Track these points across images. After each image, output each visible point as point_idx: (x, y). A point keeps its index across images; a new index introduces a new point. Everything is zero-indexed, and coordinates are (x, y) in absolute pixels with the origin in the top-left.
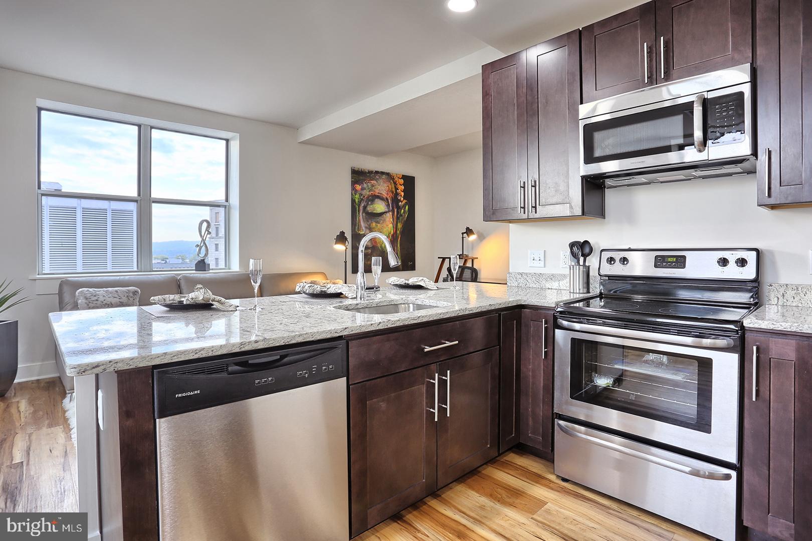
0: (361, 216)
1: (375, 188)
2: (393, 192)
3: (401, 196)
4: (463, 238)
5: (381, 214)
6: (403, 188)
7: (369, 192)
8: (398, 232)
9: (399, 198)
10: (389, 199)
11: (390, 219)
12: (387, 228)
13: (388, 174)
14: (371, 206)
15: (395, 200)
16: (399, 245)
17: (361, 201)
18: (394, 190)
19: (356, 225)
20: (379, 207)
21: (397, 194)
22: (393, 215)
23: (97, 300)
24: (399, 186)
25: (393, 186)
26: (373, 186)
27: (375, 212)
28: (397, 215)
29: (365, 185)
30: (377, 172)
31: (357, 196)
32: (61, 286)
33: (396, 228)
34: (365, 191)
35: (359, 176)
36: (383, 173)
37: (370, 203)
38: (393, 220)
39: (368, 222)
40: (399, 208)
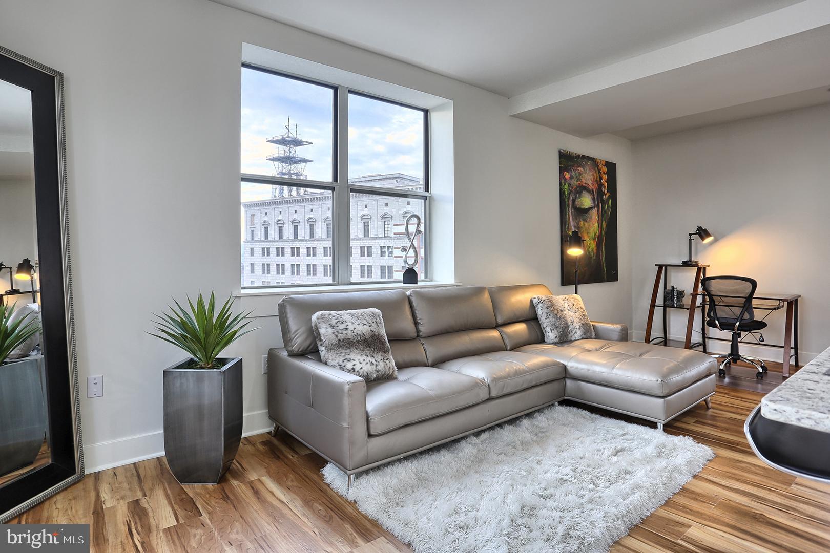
0: (570, 212)
1: (582, 177)
2: (597, 183)
3: (605, 187)
4: (690, 240)
5: (588, 210)
6: (606, 177)
7: (577, 181)
8: (603, 233)
9: (603, 190)
10: (594, 190)
11: (595, 217)
12: (593, 228)
13: (593, 159)
14: (579, 200)
15: (600, 193)
16: (603, 249)
17: (570, 192)
18: (598, 179)
19: (566, 222)
20: (586, 201)
21: (601, 185)
22: (598, 211)
23: (347, 329)
24: (603, 175)
25: (598, 175)
26: (580, 174)
27: (582, 207)
28: (602, 212)
29: (573, 173)
30: (583, 157)
31: (566, 187)
32: (282, 307)
33: (600, 227)
34: (573, 180)
35: (567, 161)
36: (588, 158)
37: (578, 196)
38: (598, 218)
39: (577, 219)
40: (603, 202)
